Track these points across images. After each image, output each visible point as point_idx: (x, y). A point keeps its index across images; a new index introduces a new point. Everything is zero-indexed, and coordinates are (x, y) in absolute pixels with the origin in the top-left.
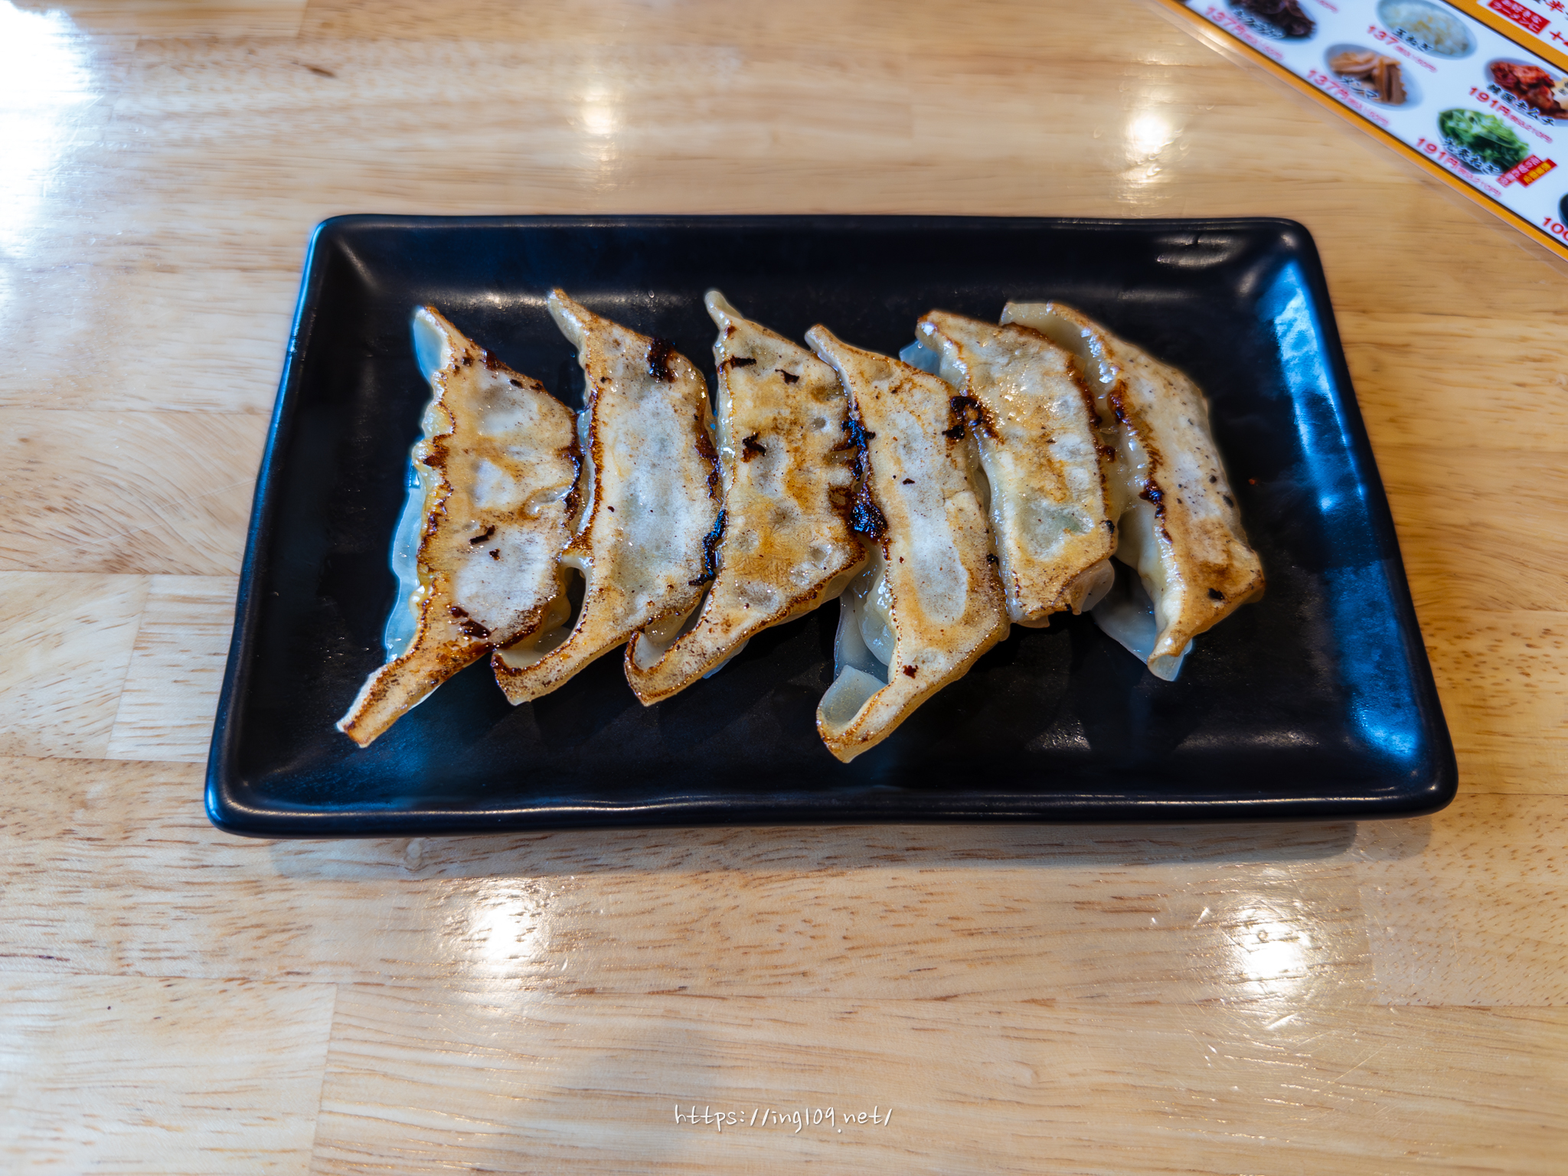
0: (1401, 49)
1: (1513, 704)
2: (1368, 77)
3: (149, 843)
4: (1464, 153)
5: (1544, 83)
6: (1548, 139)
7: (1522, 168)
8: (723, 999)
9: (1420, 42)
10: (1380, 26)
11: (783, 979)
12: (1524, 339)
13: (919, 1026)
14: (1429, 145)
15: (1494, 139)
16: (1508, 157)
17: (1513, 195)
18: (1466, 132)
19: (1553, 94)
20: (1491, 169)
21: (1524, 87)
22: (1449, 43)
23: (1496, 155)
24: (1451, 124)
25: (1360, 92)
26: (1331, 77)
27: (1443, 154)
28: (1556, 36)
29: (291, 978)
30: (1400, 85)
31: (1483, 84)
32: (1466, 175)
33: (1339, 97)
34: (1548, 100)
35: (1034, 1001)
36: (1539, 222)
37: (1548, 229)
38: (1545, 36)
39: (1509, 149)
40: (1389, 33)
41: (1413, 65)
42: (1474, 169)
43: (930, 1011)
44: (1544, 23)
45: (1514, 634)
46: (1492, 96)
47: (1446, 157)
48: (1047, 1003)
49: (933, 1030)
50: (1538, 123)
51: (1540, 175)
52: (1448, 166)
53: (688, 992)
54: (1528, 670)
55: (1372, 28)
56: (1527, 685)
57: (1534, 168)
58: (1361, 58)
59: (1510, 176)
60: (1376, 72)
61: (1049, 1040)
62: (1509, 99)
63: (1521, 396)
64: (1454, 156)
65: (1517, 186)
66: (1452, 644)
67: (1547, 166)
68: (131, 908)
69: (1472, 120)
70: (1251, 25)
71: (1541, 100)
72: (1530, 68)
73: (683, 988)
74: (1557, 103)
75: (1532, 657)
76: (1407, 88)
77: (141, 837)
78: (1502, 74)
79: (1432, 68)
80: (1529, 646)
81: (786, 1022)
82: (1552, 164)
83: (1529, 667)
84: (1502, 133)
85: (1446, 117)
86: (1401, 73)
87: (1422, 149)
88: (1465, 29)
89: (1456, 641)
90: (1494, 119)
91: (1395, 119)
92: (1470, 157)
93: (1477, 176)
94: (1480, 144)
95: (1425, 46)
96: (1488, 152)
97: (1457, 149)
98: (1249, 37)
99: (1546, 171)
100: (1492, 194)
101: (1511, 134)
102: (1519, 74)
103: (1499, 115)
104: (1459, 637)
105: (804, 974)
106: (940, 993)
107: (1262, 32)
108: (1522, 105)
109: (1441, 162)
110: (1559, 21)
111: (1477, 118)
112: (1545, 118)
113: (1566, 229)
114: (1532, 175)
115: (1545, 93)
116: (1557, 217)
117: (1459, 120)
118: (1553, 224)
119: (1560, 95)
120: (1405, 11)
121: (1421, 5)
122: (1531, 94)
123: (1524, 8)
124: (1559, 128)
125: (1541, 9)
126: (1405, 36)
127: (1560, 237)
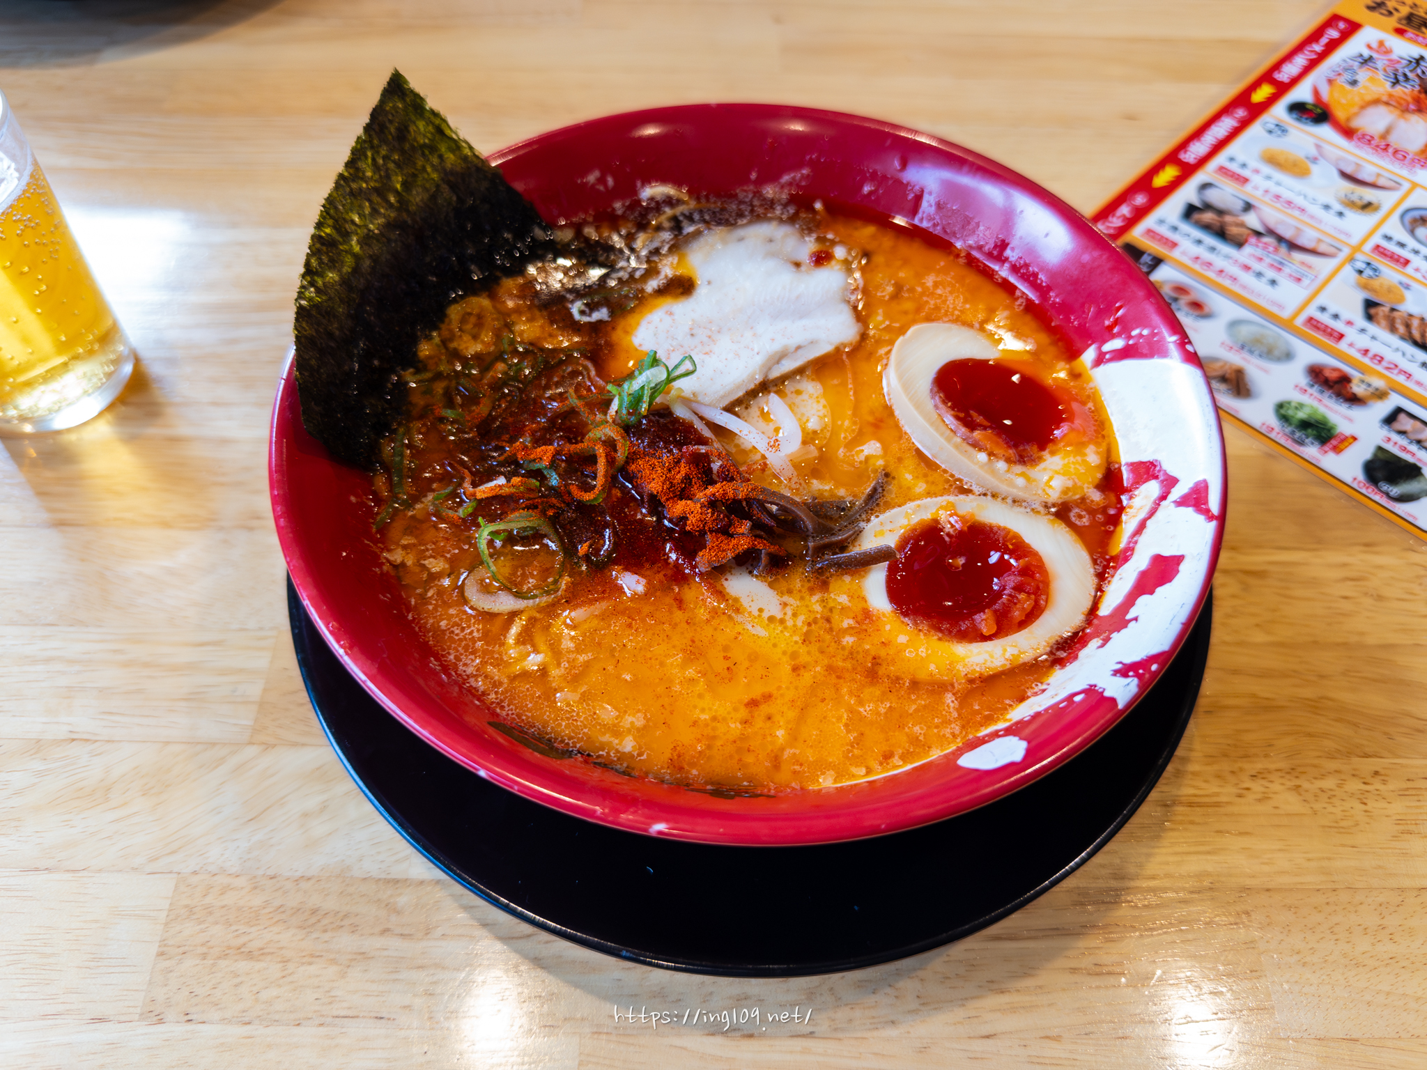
0: (1244, 359)
1: (1357, 825)
2: (1223, 379)
4: (1293, 433)
5: (1345, 380)
6: (1350, 420)
7: (1334, 442)
9: (1257, 353)
10: (1229, 342)
12: (1345, 565)
13: (972, 1056)
14: (1268, 427)
15: (1312, 421)
16: (1323, 435)
17: (1329, 461)
18: (1293, 417)
19: (1351, 388)
20: (1312, 443)
21: (1331, 384)
22: (1276, 353)
23: (1315, 432)
24: (1283, 411)
25: (1218, 391)
27: (1278, 433)
28: (1351, 345)
30: (1245, 385)
31: (1303, 380)
32: (1296, 448)
34: (1348, 392)
35: (1047, 1037)
36: (1348, 480)
37: (1355, 485)
38: (1343, 346)
39: (1324, 429)
40: (1235, 348)
41: (1255, 370)
42: (1300, 443)
43: (979, 1046)
44: (1341, 336)
45: (1354, 775)
46: (1310, 391)
47: (1280, 436)
48: (1056, 1039)
49: (982, 1058)
50: (1342, 408)
51: (1347, 447)
52: (1282, 441)
54: (1365, 801)
55: (1223, 344)
56: (1366, 811)
57: (1342, 441)
58: (1218, 365)
59: (1326, 448)
60: (1227, 376)
62: (1322, 392)
63: (1346, 606)
64: (1287, 435)
65: (1331, 455)
66: (1312, 783)
67: (1351, 440)
69: (1296, 408)
71: (1344, 392)
72: (1335, 369)
74: (1354, 395)
75: (1367, 791)
76: (1250, 386)
78: (1317, 374)
79: (1266, 371)
80: (1365, 783)
82: (1355, 439)
83: (1366, 798)
84: (1319, 417)
85: (1280, 406)
86: (1246, 376)
87: (1264, 430)
88: (1287, 343)
89: (1314, 781)
90: (1312, 407)
91: (1243, 409)
92: (1298, 434)
93: (1302, 449)
94: (1305, 425)
95: (1260, 356)
96: (1310, 431)
97: (1288, 430)
99: (1351, 444)
100: (1314, 462)
101: (1324, 417)
102: (1327, 374)
103: (1315, 404)
104: (1315, 778)
108: (1330, 397)
109: (1277, 440)
110: (1351, 334)
111: (1300, 406)
112: (1347, 406)
113: (1367, 485)
114: (1342, 446)
115: (1346, 387)
116: (1361, 476)
117: (1288, 409)
118: (1360, 482)
119: (1357, 389)
120: (1245, 332)
121: (1256, 326)
122: (1336, 386)
123: (1326, 326)
124: (1356, 413)
125: (1339, 326)
126: (1246, 348)
127: (1364, 491)
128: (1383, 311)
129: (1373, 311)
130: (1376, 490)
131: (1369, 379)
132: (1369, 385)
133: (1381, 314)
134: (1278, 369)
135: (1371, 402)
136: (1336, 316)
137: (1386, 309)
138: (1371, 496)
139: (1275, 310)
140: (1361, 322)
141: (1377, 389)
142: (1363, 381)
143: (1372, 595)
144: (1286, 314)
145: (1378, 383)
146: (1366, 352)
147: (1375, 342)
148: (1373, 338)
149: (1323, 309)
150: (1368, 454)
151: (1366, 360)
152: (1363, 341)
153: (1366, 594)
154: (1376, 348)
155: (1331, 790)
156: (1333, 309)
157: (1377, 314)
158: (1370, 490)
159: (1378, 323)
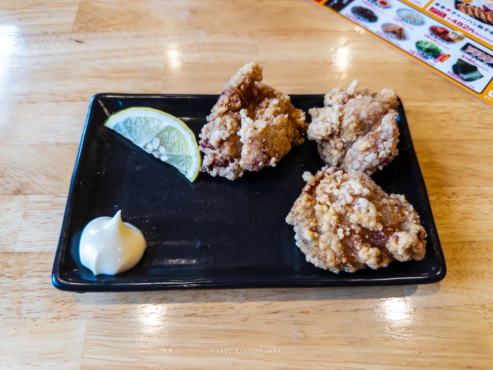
0: (403, 24)
1: (444, 215)
2: (394, 32)
3: (28, 277)
4: (423, 54)
5: (446, 32)
6: (448, 48)
7: (440, 57)
8: (207, 316)
9: (409, 22)
10: (397, 18)
11: (226, 310)
12: (443, 107)
13: (267, 321)
14: (413, 52)
15: (432, 49)
16: (436, 54)
17: (438, 65)
18: (423, 47)
19: (449, 36)
20: (431, 58)
21: (440, 34)
22: (417, 22)
23: (433, 53)
24: (419, 45)
25: (392, 37)
26: (383, 33)
27: (417, 54)
28: (449, 19)
29: (73, 317)
30: (403, 34)
31: (428, 33)
32: (424, 60)
33: (386, 39)
34: (447, 37)
35: (302, 312)
36: (446, 72)
37: (449, 75)
38: (446, 19)
39: (436, 52)
40: (400, 19)
41: (407, 28)
42: (426, 58)
43: (271, 317)
44: (445, 15)
45: (444, 194)
46: (431, 36)
48: (307, 312)
49: (272, 323)
50: (445, 44)
51: (446, 59)
52: (419, 57)
53: (196, 315)
55: (395, 18)
56: (449, 210)
57: (444, 57)
58: (392, 27)
59: (437, 60)
60: (396, 31)
61: (308, 324)
62: (436, 37)
63: (443, 124)
64: (420, 55)
65: (439, 62)
68: (22, 298)
69: (425, 44)
70: (359, 18)
71: (445, 37)
72: (442, 28)
73: (195, 314)
74: (450, 38)
76: (406, 35)
77: (25, 275)
78: (434, 30)
79: (413, 29)
80: (449, 198)
81: (227, 323)
82: (449, 56)
83: (449, 204)
84: (434, 47)
85: (418, 43)
86: (404, 31)
87: (411, 53)
88: (422, 18)
90: (432, 43)
91: (402, 44)
92: (425, 54)
93: (427, 60)
94: (428, 51)
95: (411, 23)
96: (430, 53)
97: (421, 52)
98: (358, 22)
99: (447, 58)
100: (432, 65)
101: (437, 48)
102: (439, 30)
103: (433, 42)
105: (232, 308)
106: (274, 311)
107: (362, 20)
108: (440, 39)
109: (416, 57)
110: (449, 14)
111: (426, 43)
112: (447, 43)
113: (454, 75)
114: (444, 59)
115: (446, 35)
116: (451, 71)
117: (421, 44)
118: (451, 74)
119: (451, 36)
120: (404, 13)
121: (408, 11)
122: (442, 36)
123: (439, 11)
124: (450, 46)
125: (444, 11)
126: (405, 20)
127: (452, 77)
129: (459, 5)
130: (457, 77)
131: (455, 32)
132: (456, 34)
133: (462, 6)
134: (417, 28)
135: (456, 41)
136: (443, 7)
137: (464, 4)
138: (456, 79)
139: (417, 5)
140: (453, 9)
141: (459, 36)
143: (454, 120)
144: (422, 6)
145: (460, 34)
146: (455, 21)
147: (459, 17)
149: (438, 4)
150: (455, 62)
151: (455, 25)
152: (454, 17)
153: (452, 119)
154: (459, 20)
156: (442, 4)
158: (455, 77)
159: (461, 10)
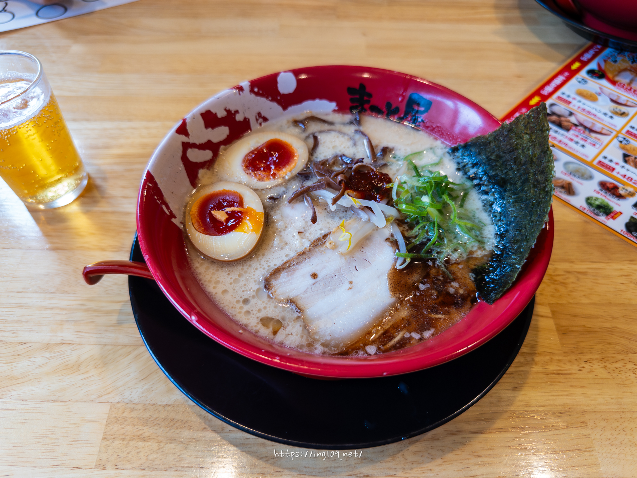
0: (571, 178)
1: (632, 383)
2: (563, 187)
4: (594, 210)
5: (616, 188)
6: (619, 205)
7: (612, 215)
9: (577, 176)
10: (564, 171)
12: (621, 269)
14: (583, 208)
15: (602, 206)
16: (607, 211)
17: (611, 223)
18: (594, 203)
19: (619, 191)
20: (603, 215)
21: (610, 189)
22: (585, 176)
23: (604, 210)
24: (589, 201)
25: (560, 192)
27: (587, 210)
28: (618, 173)
30: (572, 190)
31: (598, 188)
32: (596, 217)
34: (617, 193)
36: (619, 231)
37: (622, 233)
38: (614, 173)
39: (607, 209)
41: (576, 183)
42: (598, 215)
44: (614, 169)
45: (630, 361)
46: (601, 192)
47: (588, 212)
50: (615, 200)
51: (618, 217)
52: (590, 214)
54: (635, 373)
55: (562, 172)
57: (616, 214)
58: (560, 181)
59: (609, 217)
60: (565, 186)
62: (606, 193)
63: (623, 287)
64: (591, 211)
65: (611, 220)
66: (612, 365)
67: (620, 214)
69: (595, 200)
71: (615, 193)
72: (611, 183)
74: (620, 194)
76: (575, 190)
78: (603, 185)
79: (581, 184)
80: (635, 365)
82: (621, 213)
84: (605, 204)
85: (588, 199)
86: (572, 186)
87: (581, 209)
88: (590, 172)
89: (612, 364)
90: (602, 199)
91: (573, 200)
92: (596, 211)
93: (598, 217)
94: (599, 207)
95: (579, 177)
96: (601, 210)
97: (592, 209)
99: (619, 215)
100: (604, 223)
101: (607, 204)
102: (608, 185)
103: (603, 198)
104: (613, 363)
108: (610, 195)
109: (587, 213)
110: (618, 168)
111: (597, 199)
112: (617, 199)
113: (627, 233)
114: (616, 216)
115: (616, 191)
116: (624, 229)
117: (592, 200)
118: (624, 232)
119: (622, 192)
120: (571, 167)
121: (576, 165)
122: (612, 191)
123: (607, 165)
124: (621, 202)
125: (613, 165)
126: (572, 174)
127: (626, 236)
128: (632, 159)
129: (627, 159)
130: (631, 235)
131: (626, 188)
132: (627, 190)
133: (631, 160)
134: (586, 183)
135: (628, 198)
136: (611, 161)
137: (633, 158)
138: (629, 238)
139: (584, 158)
140: (622, 163)
141: (630, 192)
142: (624, 189)
143: (634, 283)
144: (589, 159)
145: (630, 189)
146: (625, 176)
147: (629, 172)
148: (628, 170)
149: (605, 158)
150: (627, 220)
151: (625, 180)
152: (623, 172)
153: (631, 282)
154: (629, 174)
155: (620, 368)
156: (609, 157)
157: (629, 160)
158: (629, 235)
159: (630, 164)
